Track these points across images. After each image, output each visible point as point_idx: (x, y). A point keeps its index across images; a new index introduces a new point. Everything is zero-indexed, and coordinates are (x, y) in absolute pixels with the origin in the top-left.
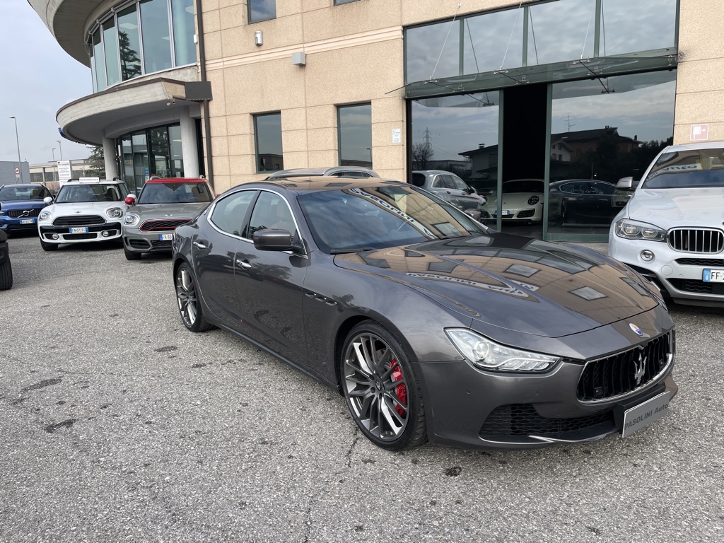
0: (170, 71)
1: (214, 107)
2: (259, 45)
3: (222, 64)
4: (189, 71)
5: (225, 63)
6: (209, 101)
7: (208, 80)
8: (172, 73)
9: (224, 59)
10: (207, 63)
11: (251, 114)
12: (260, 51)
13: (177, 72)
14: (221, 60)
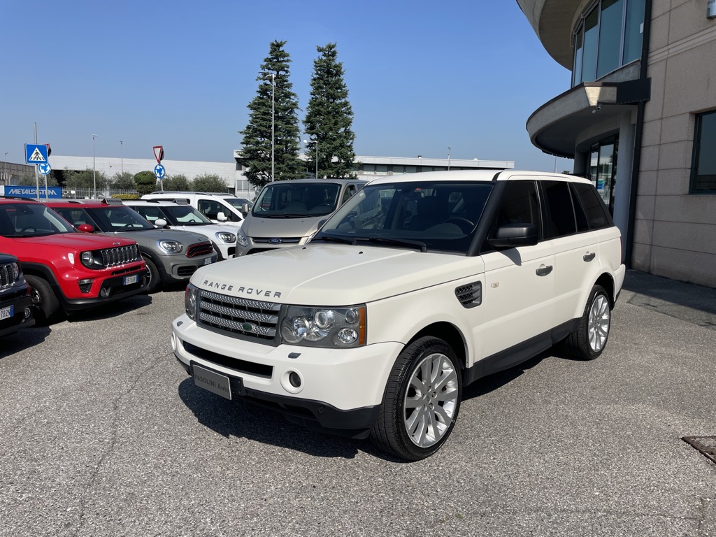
0: (614, 72)
1: (652, 110)
2: (711, 18)
3: (666, 53)
4: (631, 69)
5: (671, 51)
6: (645, 102)
7: (648, 76)
8: (615, 75)
9: (670, 47)
10: (651, 55)
11: (691, 113)
12: (713, 26)
13: (620, 72)
14: (666, 48)
